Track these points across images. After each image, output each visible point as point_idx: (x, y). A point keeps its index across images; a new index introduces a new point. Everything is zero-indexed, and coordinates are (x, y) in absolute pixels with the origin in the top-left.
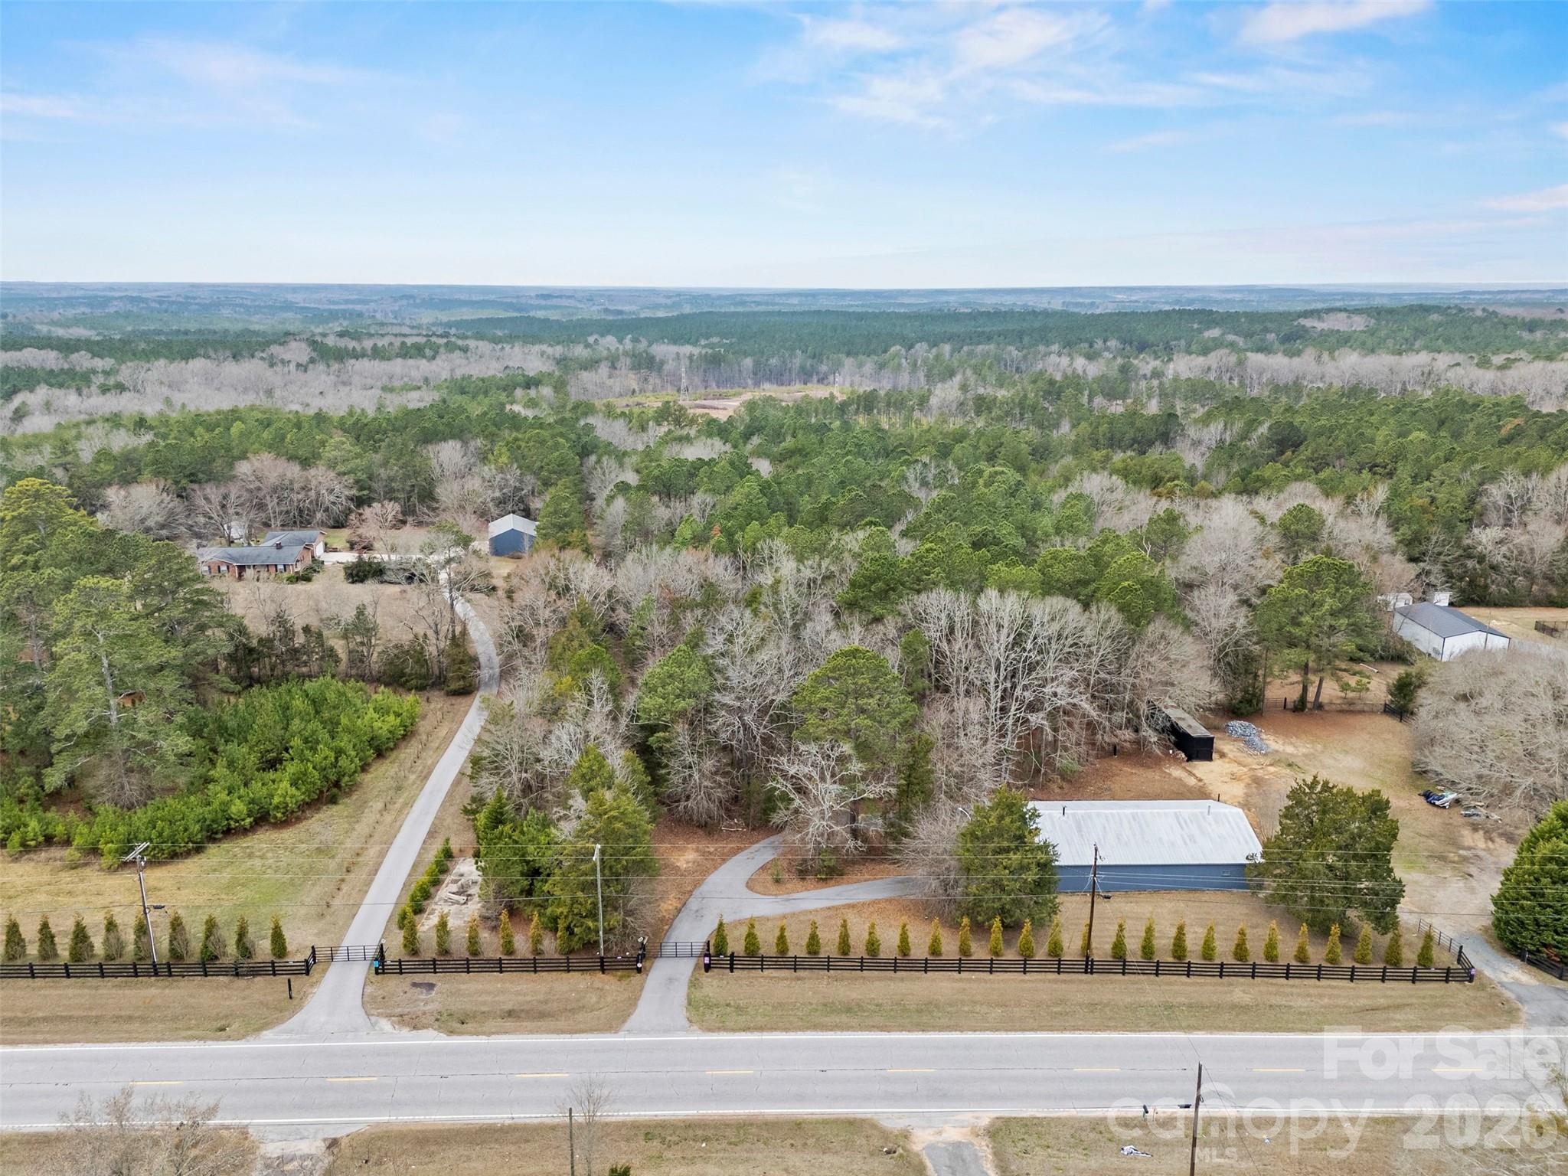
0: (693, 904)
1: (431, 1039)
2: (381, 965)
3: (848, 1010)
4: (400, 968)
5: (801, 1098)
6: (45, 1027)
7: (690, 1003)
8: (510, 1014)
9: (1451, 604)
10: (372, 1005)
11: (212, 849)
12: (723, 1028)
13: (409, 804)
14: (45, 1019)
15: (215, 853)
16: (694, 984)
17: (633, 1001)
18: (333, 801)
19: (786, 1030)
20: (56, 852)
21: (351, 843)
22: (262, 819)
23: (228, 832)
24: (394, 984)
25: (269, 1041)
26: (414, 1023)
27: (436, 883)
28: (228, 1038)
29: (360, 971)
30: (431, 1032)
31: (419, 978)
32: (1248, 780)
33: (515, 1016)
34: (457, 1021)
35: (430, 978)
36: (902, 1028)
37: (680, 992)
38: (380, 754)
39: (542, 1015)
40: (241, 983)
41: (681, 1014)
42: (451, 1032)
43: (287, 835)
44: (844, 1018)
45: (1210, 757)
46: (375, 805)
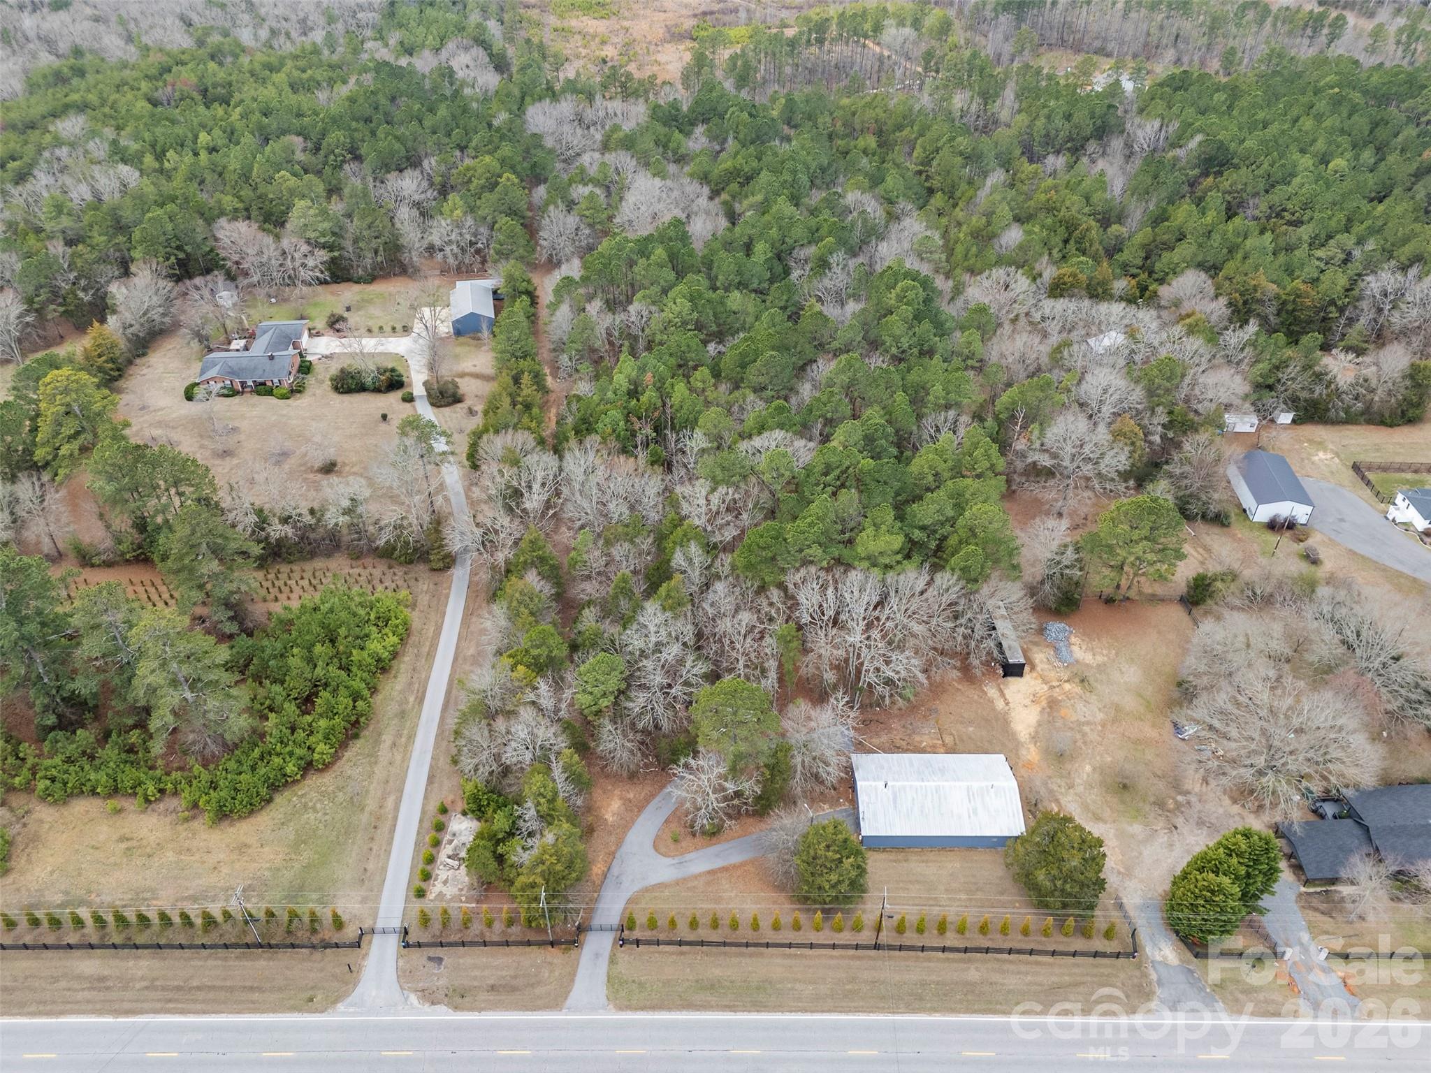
0: (615, 870)
1: (443, 1014)
2: (406, 939)
3: (712, 986)
4: (419, 944)
6: (200, 995)
7: (610, 979)
9: (1294, 421)
10: (405, 977)
11: (279, 799)
12: (629, 1008)
13: (411, 737)
14: (199, 988)
16: (613, 961)
17: (572, 976)
18: (356, 736)
19: (669, 1009)
20: (171, 803)
22: (308, 767)
23: (286, 784)
24: (418, 957)
25: (341, 1015)
26: (429, 997)
27: (437, 844)
28: (316, 1011)
29: (393, 942)
30: (442, 1008)
31: (434, 954)
32: (1044, 703)
33: (496, 991)
34: (459, 997)
35: (439, 952)
36: (746, 1009)
37: (603, 967)
38: (383, 673)
39: (514, 989)
40: (317, 955)
41: (602, 990)
42: (456, 1008)
43: (326, 781)
44: (708, 998)
45: (1020, 674)
46: (387, 738)
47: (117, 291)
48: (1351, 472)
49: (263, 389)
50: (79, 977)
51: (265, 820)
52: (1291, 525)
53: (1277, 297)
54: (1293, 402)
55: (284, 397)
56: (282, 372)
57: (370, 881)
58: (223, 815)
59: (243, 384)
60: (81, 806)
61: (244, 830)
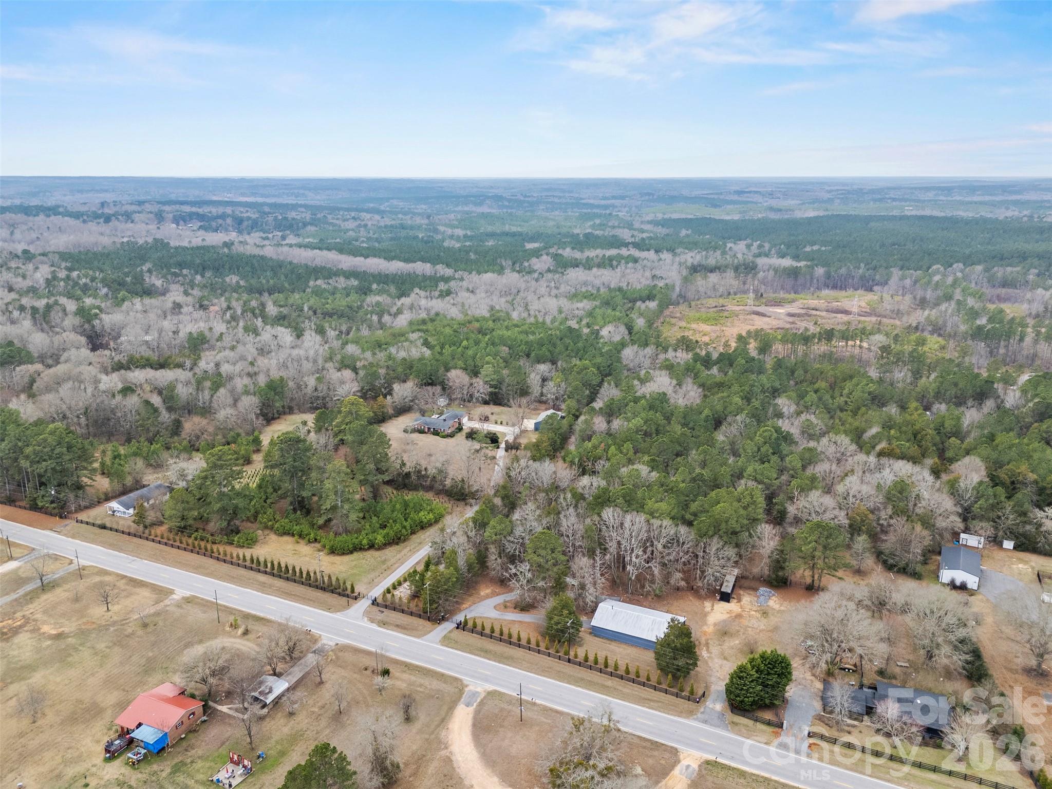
0: (472, 608)
1: (374, 626)
2: (374, 602)
3: (486, 651)
4: (378, 605)
5: (449, 669)
6: (293, 596)
7: (445, 637)
8: (397, 626)
10: (366, 613)
12: (446, 646)
13: (418, 551)
14: (293, 594)
15: (356, 555)
17: (430, 632)
18: (397, 544)
19: (463, 651)
20: (316, 544)
21: (393, 561)
22: (372, 546)
23: (361, 549)
24: (375, 608)
25: (338, 616)
26: (372, 621)
27: (405, 581)
28: (329, 612)
31: (382, 609)
32: (734, 615)
33: (399, 627)
34: (383, 624)
35: (384, 610)
36: (495, 661)
37: (444, 633)
38: (422, 528)
39: (405, 628)
40: (340, 598)
41: (439, 639)
42: (380, 626)
43: (377, 554)
44: (482, 654)
45: (728, 601)
46: (408, 548)
47: (396, 387)
48: (1035, 577)
49: (436, 433)
50: (257, 581)
51: (346, 558)
52: (963, 587)
53: (1036, 482)
54: (1012, 534)
55: (443, 437)
56: (448, 428)
57: (372, 584)
58: (333, 551)
59: (429, 429)
60: (286, 538)
61: (337, 559)
